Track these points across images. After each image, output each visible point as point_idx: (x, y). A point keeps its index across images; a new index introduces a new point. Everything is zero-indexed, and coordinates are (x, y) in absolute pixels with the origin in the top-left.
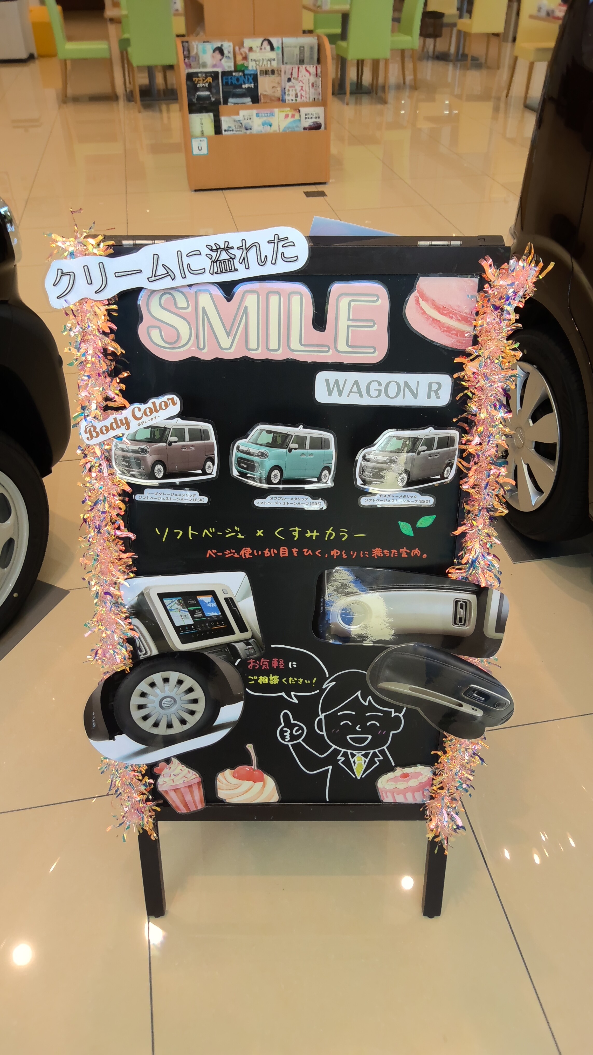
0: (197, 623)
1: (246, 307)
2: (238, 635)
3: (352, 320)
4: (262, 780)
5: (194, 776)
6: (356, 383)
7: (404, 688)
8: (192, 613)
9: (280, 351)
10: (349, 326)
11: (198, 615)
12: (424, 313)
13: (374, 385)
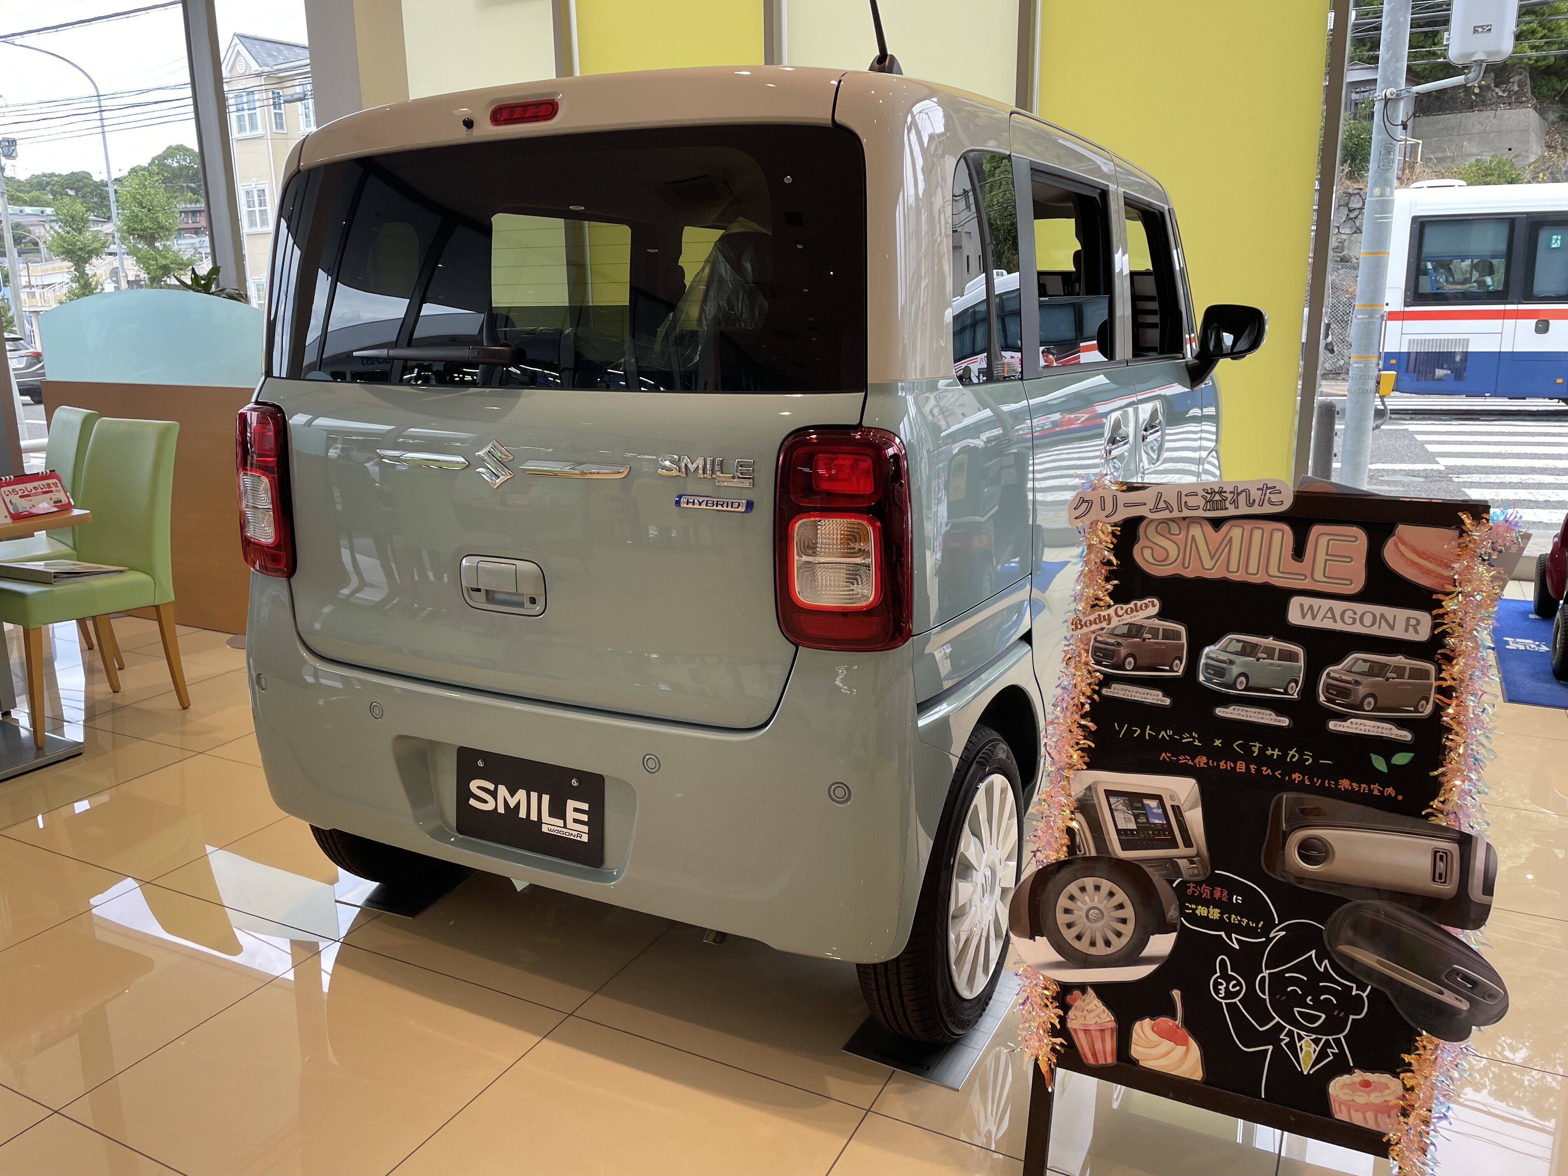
0: (1141, 828)
1: (1231, 538)
2: (1182, 850)
3: (1330, 555)
4: (1185, 1043)
5: (1109, 1019)
6: (1331, 609)
7: (1369, 958)
8: (1136, 817)
9: (1258, 575)
10: (1326, 560)
11: (1142, 820)
12: (1403, 555)
13: (1349, 614)
